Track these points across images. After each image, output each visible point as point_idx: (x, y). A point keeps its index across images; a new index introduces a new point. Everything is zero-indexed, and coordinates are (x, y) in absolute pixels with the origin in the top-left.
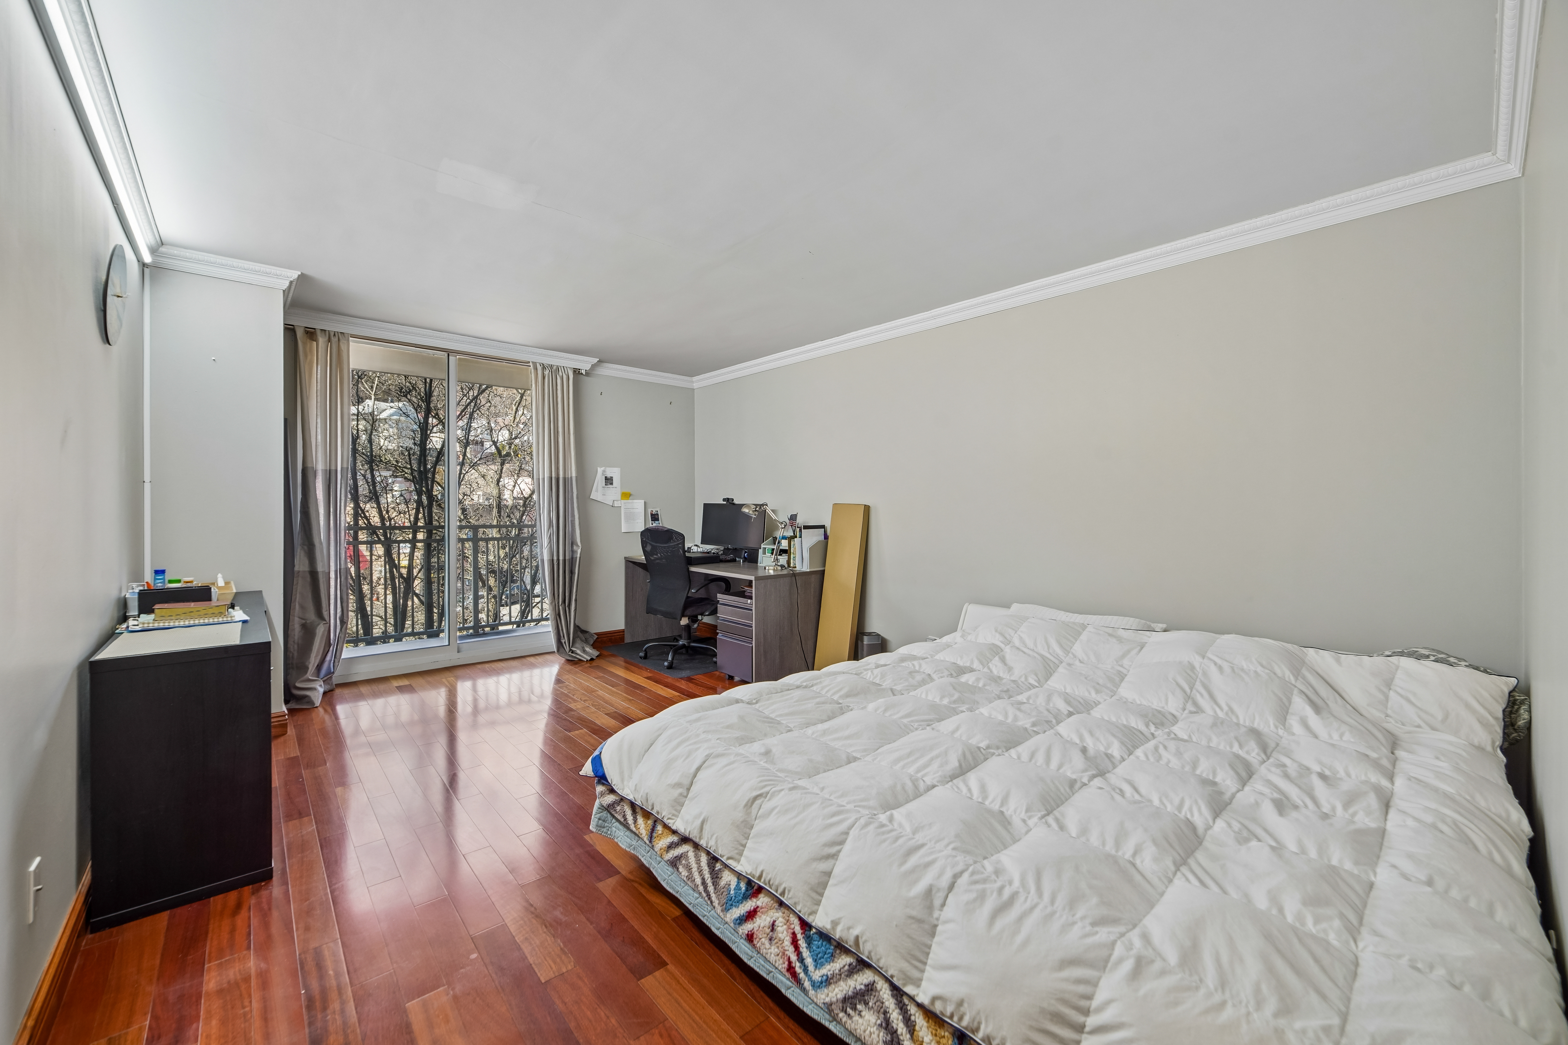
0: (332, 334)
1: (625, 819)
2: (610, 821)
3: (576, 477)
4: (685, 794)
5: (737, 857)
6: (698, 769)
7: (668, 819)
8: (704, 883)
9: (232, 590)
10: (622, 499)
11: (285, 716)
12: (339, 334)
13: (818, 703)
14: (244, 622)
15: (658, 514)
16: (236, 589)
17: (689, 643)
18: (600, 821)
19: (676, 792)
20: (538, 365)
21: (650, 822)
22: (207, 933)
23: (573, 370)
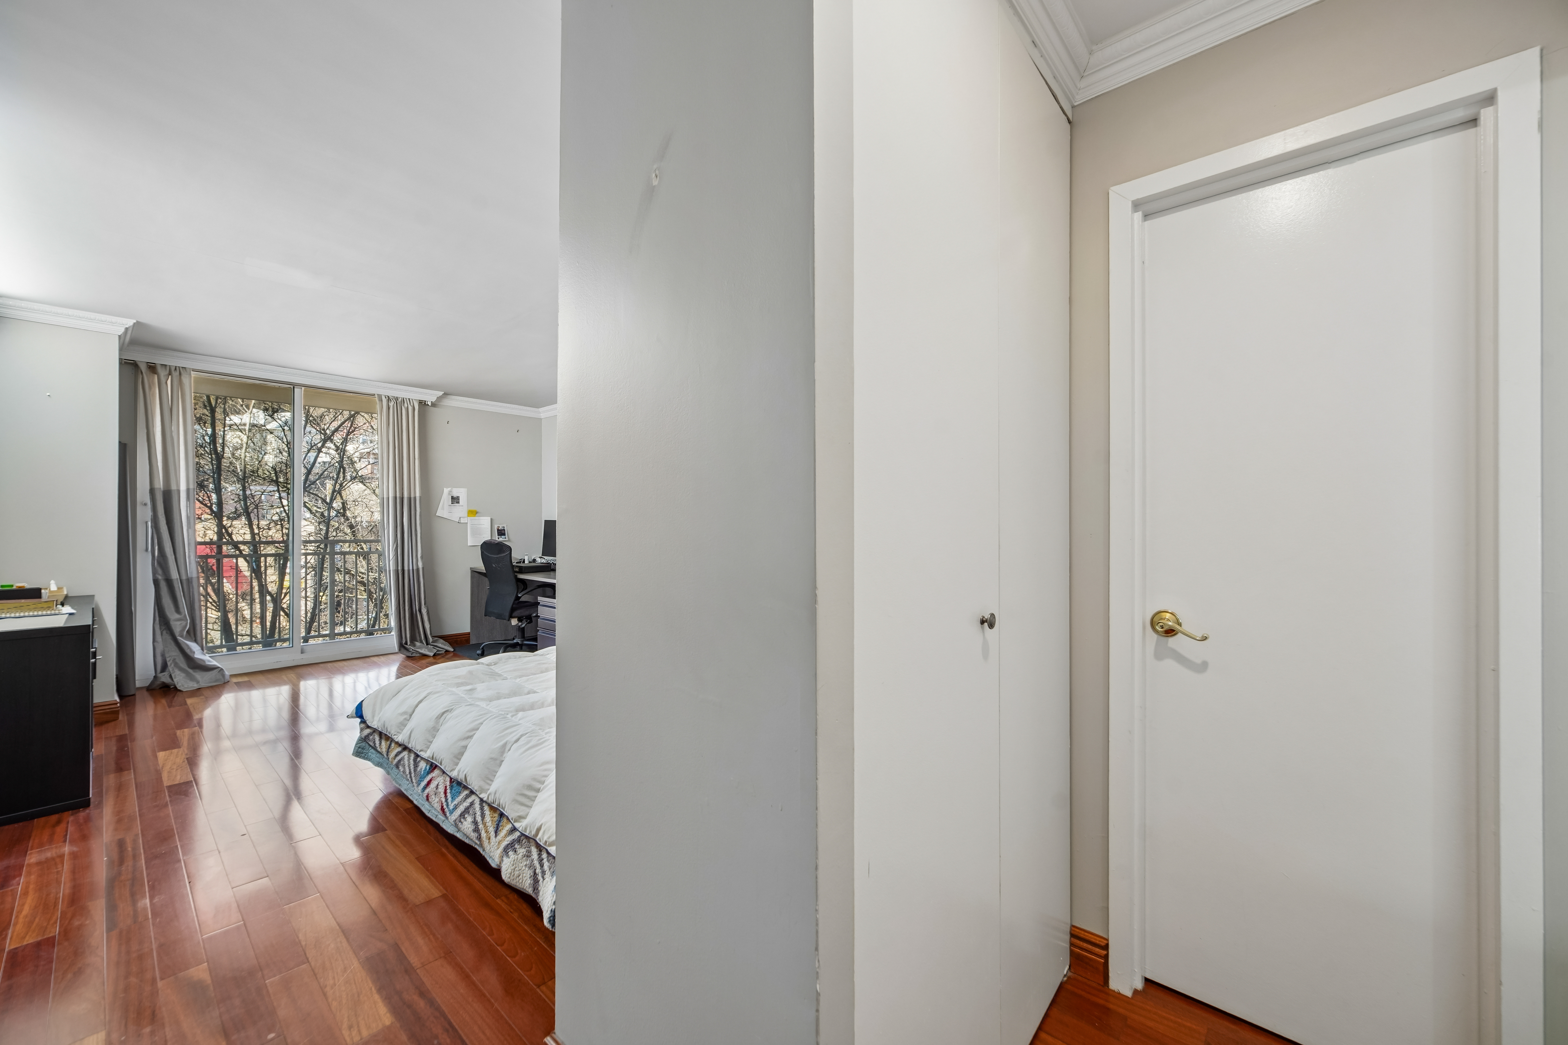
0: (173, 369)
1: (375, 744)
2: (367, 749)
3: (420, 497)
4: (408, 719)
5: (425, 749)
6: (420, 702)
7: (394, 735)
8: (410, 773)
9: (63, 591)
10: (468, 516)
11: (117, 704)
12: (181, 369)
13: (538, 664)
14: (71, 614)
15: (504, 530)
16: (67, 592)
17: (522, 641)
18: (360, 749)
19: (402, 718)
20: (383, 398)
21: (388, 743)
22: (30, 837)
23: (418, 401)
